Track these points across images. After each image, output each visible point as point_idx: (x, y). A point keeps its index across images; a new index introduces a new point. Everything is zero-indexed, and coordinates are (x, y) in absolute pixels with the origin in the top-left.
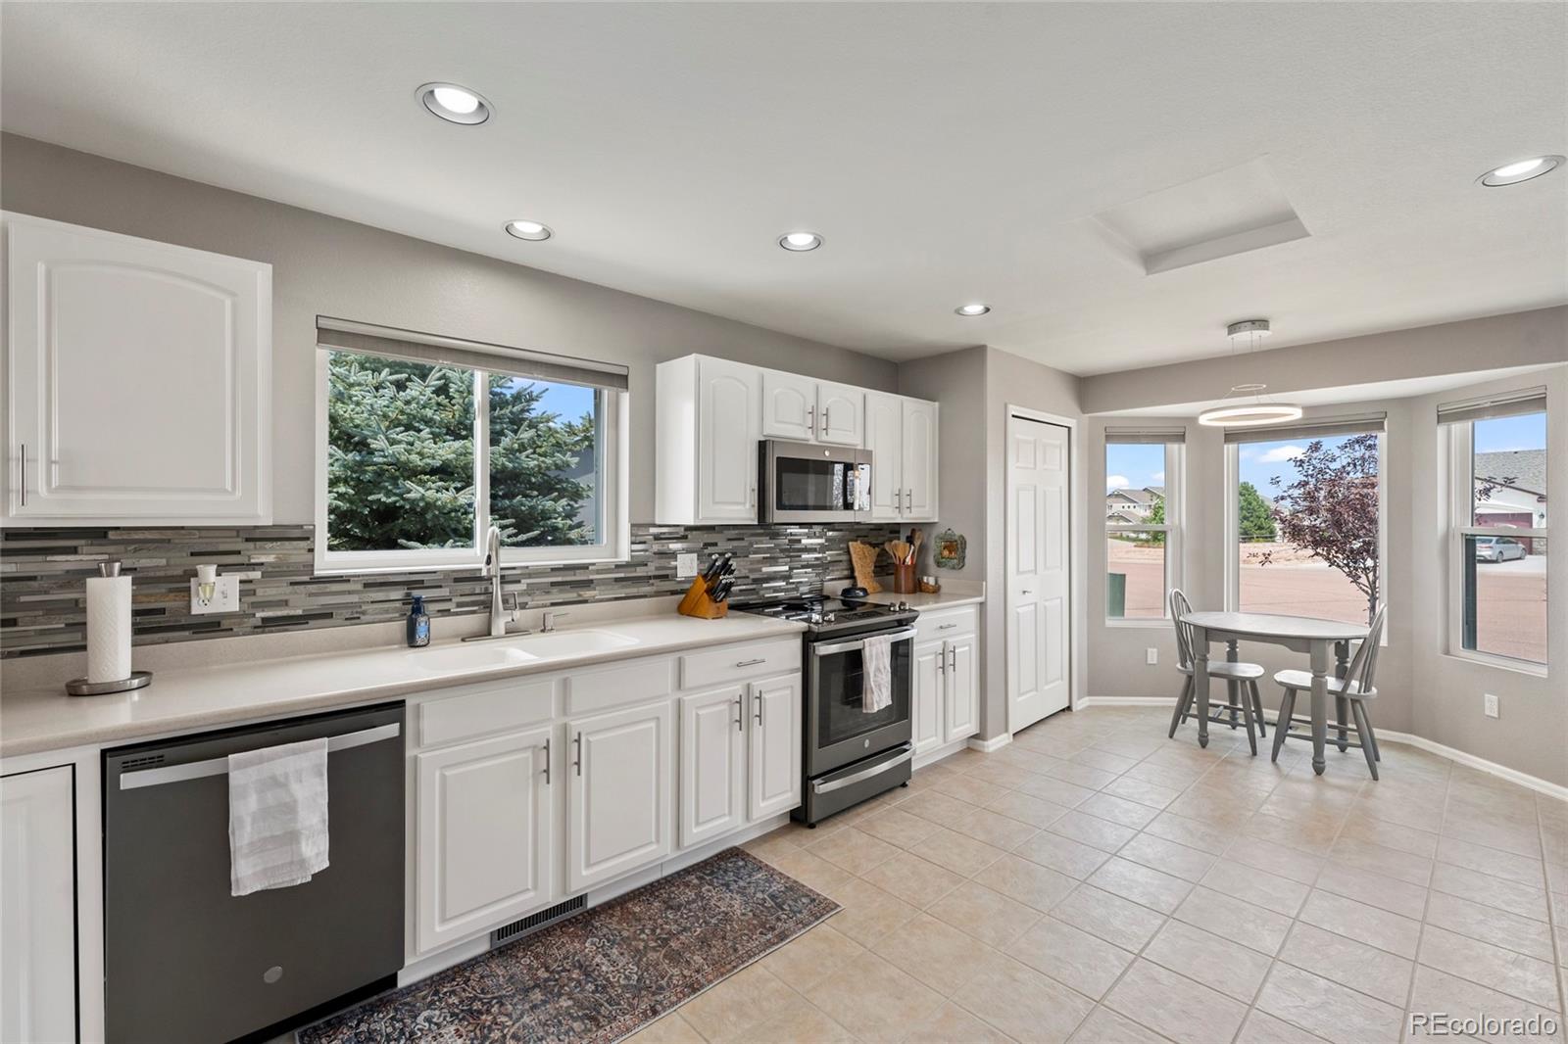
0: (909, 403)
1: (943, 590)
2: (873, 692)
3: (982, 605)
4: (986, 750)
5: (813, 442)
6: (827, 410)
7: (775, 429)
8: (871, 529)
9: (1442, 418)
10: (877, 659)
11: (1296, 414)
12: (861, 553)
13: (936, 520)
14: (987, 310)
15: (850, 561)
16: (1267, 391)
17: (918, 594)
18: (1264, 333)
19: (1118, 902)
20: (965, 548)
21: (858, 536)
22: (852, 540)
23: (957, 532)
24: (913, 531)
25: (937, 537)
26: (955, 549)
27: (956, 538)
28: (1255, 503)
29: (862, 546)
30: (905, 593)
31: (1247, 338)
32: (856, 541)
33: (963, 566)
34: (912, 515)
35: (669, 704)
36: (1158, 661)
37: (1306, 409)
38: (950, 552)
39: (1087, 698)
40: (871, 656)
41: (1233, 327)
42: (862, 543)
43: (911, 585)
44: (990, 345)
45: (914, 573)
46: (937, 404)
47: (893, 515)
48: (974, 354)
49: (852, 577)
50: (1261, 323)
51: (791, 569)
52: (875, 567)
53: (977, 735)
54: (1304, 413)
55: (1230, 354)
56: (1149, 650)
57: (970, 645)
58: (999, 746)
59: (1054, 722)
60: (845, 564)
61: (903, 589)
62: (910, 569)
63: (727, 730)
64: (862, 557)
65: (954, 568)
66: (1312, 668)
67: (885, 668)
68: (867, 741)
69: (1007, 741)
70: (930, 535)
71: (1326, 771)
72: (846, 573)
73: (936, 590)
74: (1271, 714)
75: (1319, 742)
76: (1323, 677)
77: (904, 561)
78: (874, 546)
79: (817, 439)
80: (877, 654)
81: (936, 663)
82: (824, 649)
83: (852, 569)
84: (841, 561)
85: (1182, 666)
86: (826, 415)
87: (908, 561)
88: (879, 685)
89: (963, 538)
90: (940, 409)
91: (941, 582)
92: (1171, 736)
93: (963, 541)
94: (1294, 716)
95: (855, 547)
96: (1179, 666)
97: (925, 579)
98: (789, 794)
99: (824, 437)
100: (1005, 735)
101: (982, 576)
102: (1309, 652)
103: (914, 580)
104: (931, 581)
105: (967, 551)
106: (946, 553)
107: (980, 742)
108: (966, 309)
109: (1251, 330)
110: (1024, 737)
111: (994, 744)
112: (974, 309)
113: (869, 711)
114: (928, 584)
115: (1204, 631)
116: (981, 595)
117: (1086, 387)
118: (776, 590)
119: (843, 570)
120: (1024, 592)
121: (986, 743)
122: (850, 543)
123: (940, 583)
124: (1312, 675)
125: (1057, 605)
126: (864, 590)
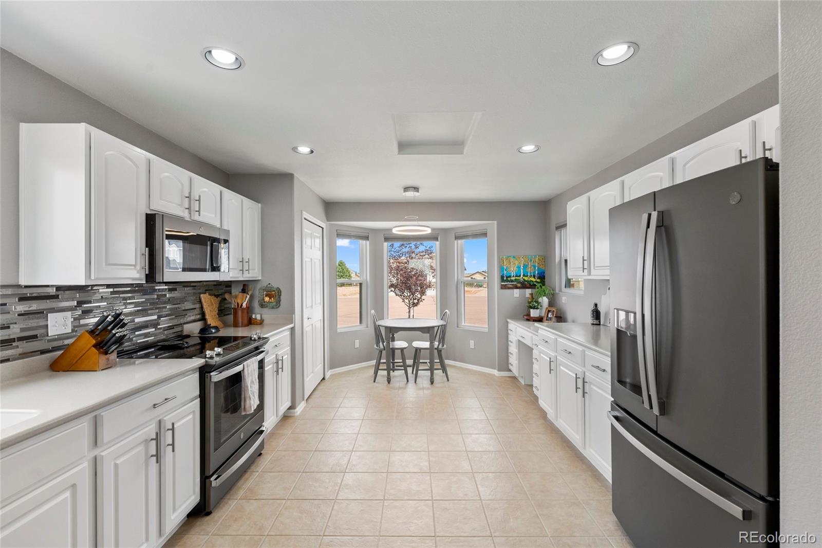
0: (247, 202)
1: (265, 322)
2: (250, 399)
3: (293, 329)
4: (296, 415)
5: (188, 219)
6: (200, 196)
7: (159, 206)
8: (215, 285)
9: (457, 238)
10: (251, 376)
11: (429, 231)
12: (209, 302)
13: (260, 278)
14: (312, 152)
15: (202, 308)
16: (418, 220)
17: (250, 326)
18: (416, 194)
19: (408, 476)
20: (281, 295)
21: (206, 290)
22: (203, 293)
23: (275, 285)
24: (244, 285)
25: (260, 289)
26: (274, 296)
27: (275, 289)
28: (345, 270)
29: (210, 297)
30: (242, 327)
31: (411, 194)
32: (205, 293)
33: (279, 306)
34: (248, 275)
35: (85, 466)
36: (360, 346)
37: (433, 229)
38: (270, 298)
39: (330, 371)
40: (248, 373)
41: (406, 189)
42: (210, 295)
43: (246, 321)
44: (295, 174)
45: (248, 313)
46: (260, 204)
47: (237, 276)
48: (287, 178)
49: (203, 318)
50: (416, 189)
51: (159, 317)
52: (219, 310)
53: (290, 407)
54: (432, 231)
55: (404, 201)
56: (356, 341)
57: (288, 354)
58: (301, 409)
59: (320, 387)
60: (198, 310)
61: (240, 324)
62: (245, 311)
63: (144, 467)
64: (209, 304)
65: (273, 308)
66: (430, 340)
67: (256, 380)
68: (242, 434)
69: (304, 406)
70: (255, 288)
71: (435, 382)
72: (198, 317)
73: (261, 323)
74: (409, 362)
75: (432, 369)
76: (434, 342)
77: (242, 305)
78: (217, 296)
79: (190, 218)
80: (251, 371)
81: (273, 369)
82: (216, 377)
83: (203, 314)
84: (195, 309)
85: (377, 346)
86: (199, 200)
87: (244, 305)
88: (253, 393)
89: (279, 289)
90: (262, 208)
91: (265, 317)
92: (374, 382)
93: (279, 291)
94: (396, 361)
95: (205, 298)
96: (375, 346)
97: (254, 316)
98: (193, 497)
99: (196, 217)
100: (303, 402)
101: (292, 311)
102: (429, 333)
103: (248, 317)
104: (258, 317)
105: (282, 297)
106: (267, 299)
107: (292, 411)
108: (299, 148)
109: (414, 191)
110: (310, 400)
111: (299, 410)
112: (304, 150)
113: (248, 413)
114: (256, 319)
115: (389, 329)
116: (292, 323)
117: (331, 208)
118: (146, 335)
119: (196, 315)
120: (308, 318)
121: (296, 410)
122: (202, 295)
123: (263, 317)
124: (429, 343)
125: (319, 325)
126: (216, 328)
